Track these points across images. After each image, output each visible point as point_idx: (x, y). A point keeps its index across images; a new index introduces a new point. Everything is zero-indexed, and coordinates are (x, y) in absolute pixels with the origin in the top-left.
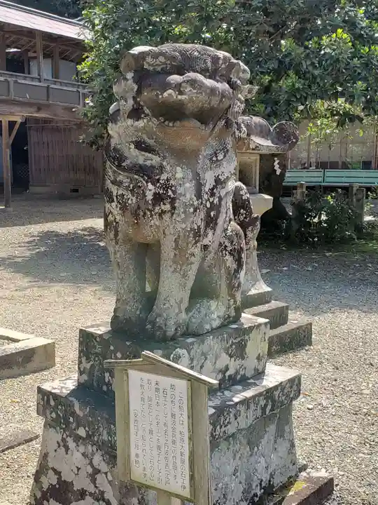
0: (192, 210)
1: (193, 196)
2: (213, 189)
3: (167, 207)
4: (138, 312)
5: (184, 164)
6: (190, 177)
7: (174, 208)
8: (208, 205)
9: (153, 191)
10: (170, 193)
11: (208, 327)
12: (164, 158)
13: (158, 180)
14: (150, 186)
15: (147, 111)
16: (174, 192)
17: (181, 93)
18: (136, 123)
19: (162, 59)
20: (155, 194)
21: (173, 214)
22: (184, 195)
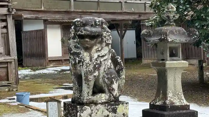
0: (88, 65)
1: (89, 61)
2: (96, 59)
3: (81, 64)
4: (79, 96)
5: (87, 51)
6: (89, 55)
7: (83, 64)
8: (95, 63)
9: (78, 60)
10: (82, 60)
11: (100, 101)
12: (81, 50)
13: (79, 57)
14: (77, 58)
15: (77, 37)
16: (83, 60)
17: (82, 33)
18: (74, 41)
19: (79, 23)
20: (79, 60)
21: (83, 66)
22: (86, 61)
